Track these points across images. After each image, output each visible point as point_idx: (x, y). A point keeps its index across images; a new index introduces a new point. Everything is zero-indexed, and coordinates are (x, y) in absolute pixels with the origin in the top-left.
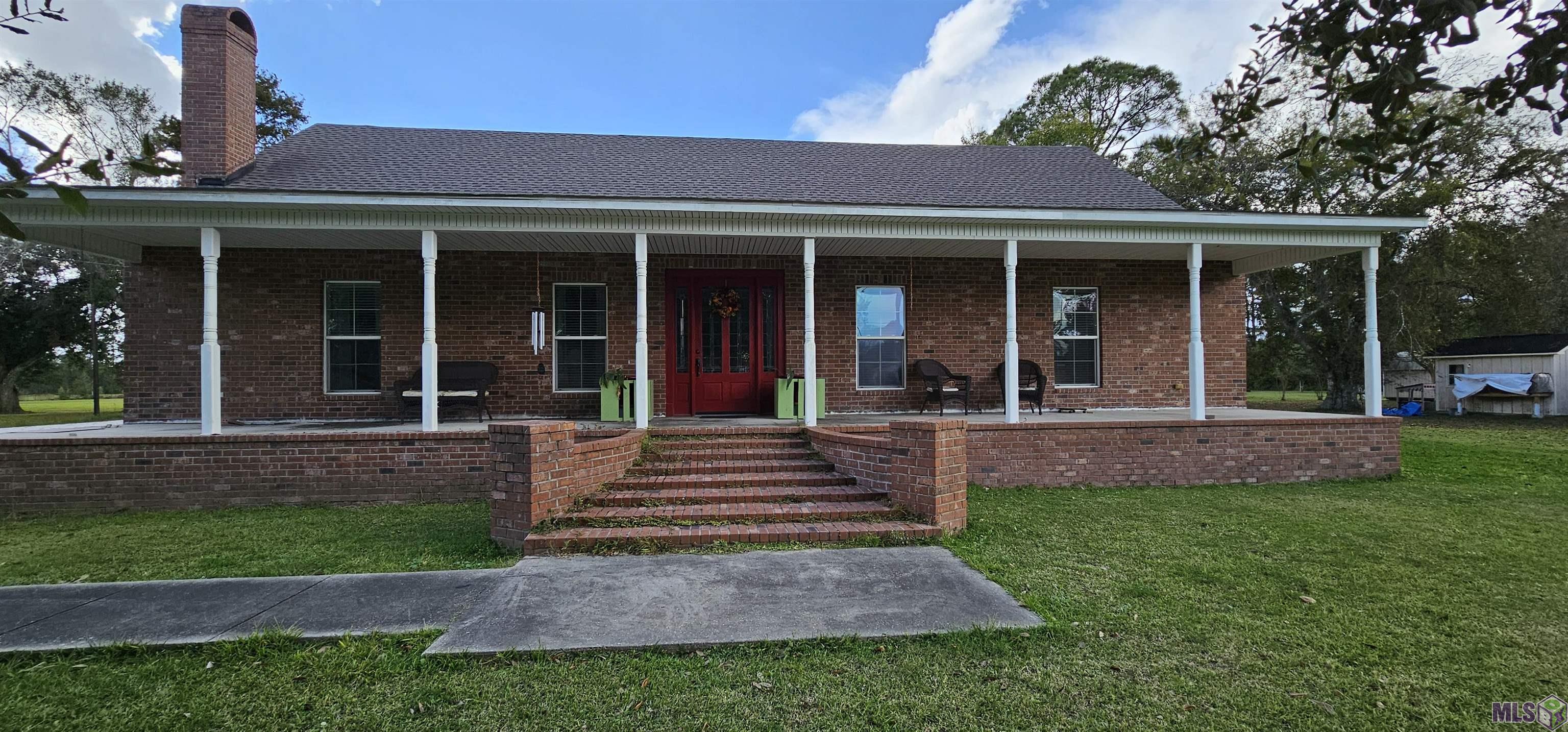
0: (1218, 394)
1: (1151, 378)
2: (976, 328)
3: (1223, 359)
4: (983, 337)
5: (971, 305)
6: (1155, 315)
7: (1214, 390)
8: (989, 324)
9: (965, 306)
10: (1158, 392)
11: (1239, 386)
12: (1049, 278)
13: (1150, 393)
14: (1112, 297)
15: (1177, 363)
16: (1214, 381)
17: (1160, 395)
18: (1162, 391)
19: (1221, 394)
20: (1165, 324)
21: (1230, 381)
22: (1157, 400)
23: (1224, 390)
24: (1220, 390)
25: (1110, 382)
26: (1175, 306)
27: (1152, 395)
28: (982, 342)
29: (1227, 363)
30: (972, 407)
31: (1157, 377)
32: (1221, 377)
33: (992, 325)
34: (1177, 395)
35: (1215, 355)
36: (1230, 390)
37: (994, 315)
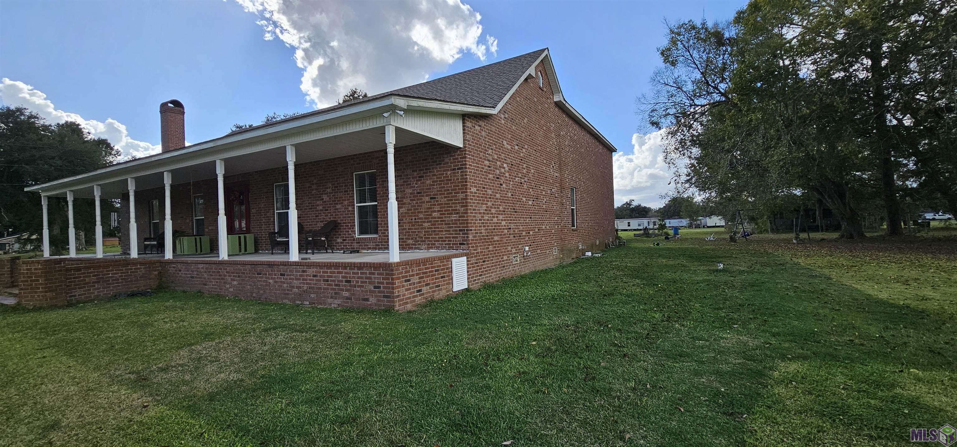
0: (449, 241)
1: (405, 229)
2: (318, 202)
3: (451, 214)
4: (321, 208)
5: (316, 189)
6: (407, 185)
7: (446, 237)
8: (323, 199)
9: (313, 190)
10: (409, 239)
11: (463, 234)
12: (350, 168)
13: (404, 240)
14: (382, 175)
15: (421, 218)
16: (446, 231)
17: (410, 242)
18: (412, 239)
19: (451, 241)
20: (413, 190)
21: (456, 231)
22: (409, 245)
23: (453, 237)
24: (450, 237)
25: (382, 233)
26: (419, 177)
27: (406, 242)
28: (321, 210)
29: (454, 217)
30: (317, 249)
31: (409, 229)
32: (450, 227)
33: (324, 200)
34: (421, 241)
35: (445, 211)
36: (457, 237)
37: (325, 194)
